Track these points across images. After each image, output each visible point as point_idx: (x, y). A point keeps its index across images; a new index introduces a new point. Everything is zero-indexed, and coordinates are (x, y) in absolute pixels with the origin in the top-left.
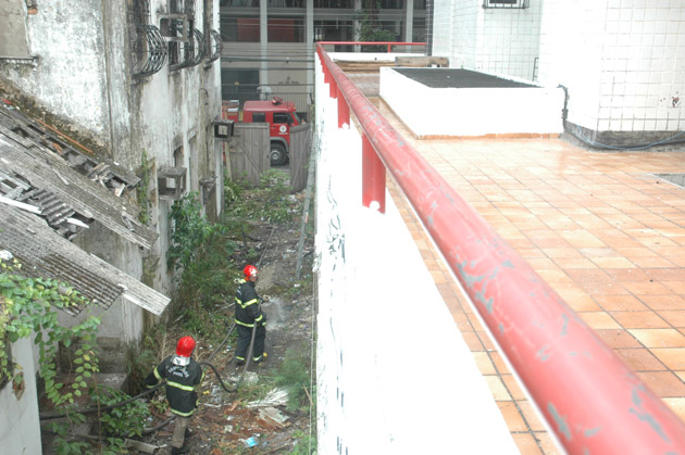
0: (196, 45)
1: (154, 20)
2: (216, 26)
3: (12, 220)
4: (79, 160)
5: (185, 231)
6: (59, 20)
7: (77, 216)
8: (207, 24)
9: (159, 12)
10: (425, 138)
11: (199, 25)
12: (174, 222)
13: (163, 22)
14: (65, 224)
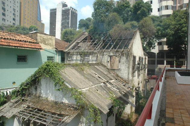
0: (143, 66)
1: (137, 63)
2: (147, 63)
3: (115, 91)
4: (124, 84)
5: (139, 97)
6: (123, 64)
7: (123, 92)
8: (145, 63)
9: (137, 61)
10: (180, 84)
11: (144, 63)
12: (137, 96)
13: (138, 63)
14: (122, 93)
